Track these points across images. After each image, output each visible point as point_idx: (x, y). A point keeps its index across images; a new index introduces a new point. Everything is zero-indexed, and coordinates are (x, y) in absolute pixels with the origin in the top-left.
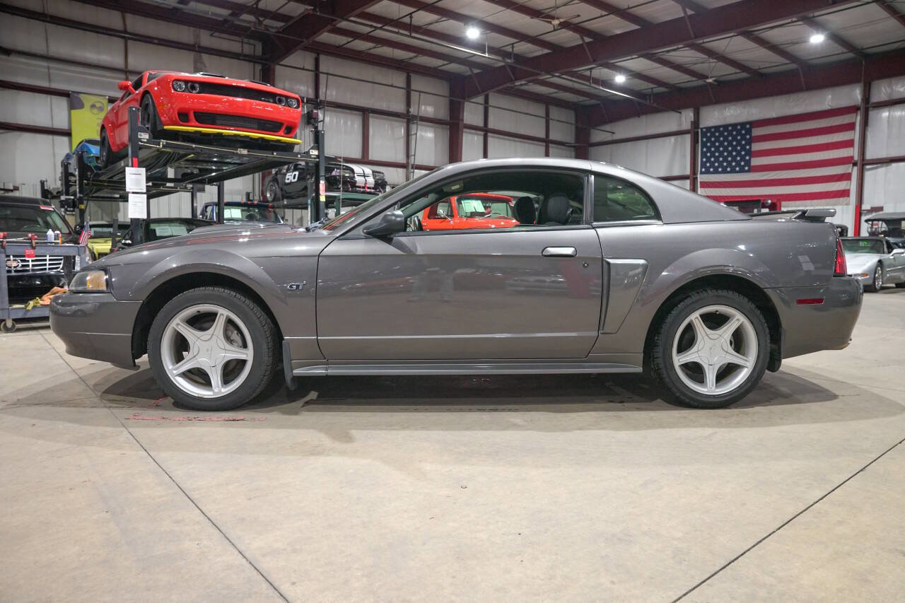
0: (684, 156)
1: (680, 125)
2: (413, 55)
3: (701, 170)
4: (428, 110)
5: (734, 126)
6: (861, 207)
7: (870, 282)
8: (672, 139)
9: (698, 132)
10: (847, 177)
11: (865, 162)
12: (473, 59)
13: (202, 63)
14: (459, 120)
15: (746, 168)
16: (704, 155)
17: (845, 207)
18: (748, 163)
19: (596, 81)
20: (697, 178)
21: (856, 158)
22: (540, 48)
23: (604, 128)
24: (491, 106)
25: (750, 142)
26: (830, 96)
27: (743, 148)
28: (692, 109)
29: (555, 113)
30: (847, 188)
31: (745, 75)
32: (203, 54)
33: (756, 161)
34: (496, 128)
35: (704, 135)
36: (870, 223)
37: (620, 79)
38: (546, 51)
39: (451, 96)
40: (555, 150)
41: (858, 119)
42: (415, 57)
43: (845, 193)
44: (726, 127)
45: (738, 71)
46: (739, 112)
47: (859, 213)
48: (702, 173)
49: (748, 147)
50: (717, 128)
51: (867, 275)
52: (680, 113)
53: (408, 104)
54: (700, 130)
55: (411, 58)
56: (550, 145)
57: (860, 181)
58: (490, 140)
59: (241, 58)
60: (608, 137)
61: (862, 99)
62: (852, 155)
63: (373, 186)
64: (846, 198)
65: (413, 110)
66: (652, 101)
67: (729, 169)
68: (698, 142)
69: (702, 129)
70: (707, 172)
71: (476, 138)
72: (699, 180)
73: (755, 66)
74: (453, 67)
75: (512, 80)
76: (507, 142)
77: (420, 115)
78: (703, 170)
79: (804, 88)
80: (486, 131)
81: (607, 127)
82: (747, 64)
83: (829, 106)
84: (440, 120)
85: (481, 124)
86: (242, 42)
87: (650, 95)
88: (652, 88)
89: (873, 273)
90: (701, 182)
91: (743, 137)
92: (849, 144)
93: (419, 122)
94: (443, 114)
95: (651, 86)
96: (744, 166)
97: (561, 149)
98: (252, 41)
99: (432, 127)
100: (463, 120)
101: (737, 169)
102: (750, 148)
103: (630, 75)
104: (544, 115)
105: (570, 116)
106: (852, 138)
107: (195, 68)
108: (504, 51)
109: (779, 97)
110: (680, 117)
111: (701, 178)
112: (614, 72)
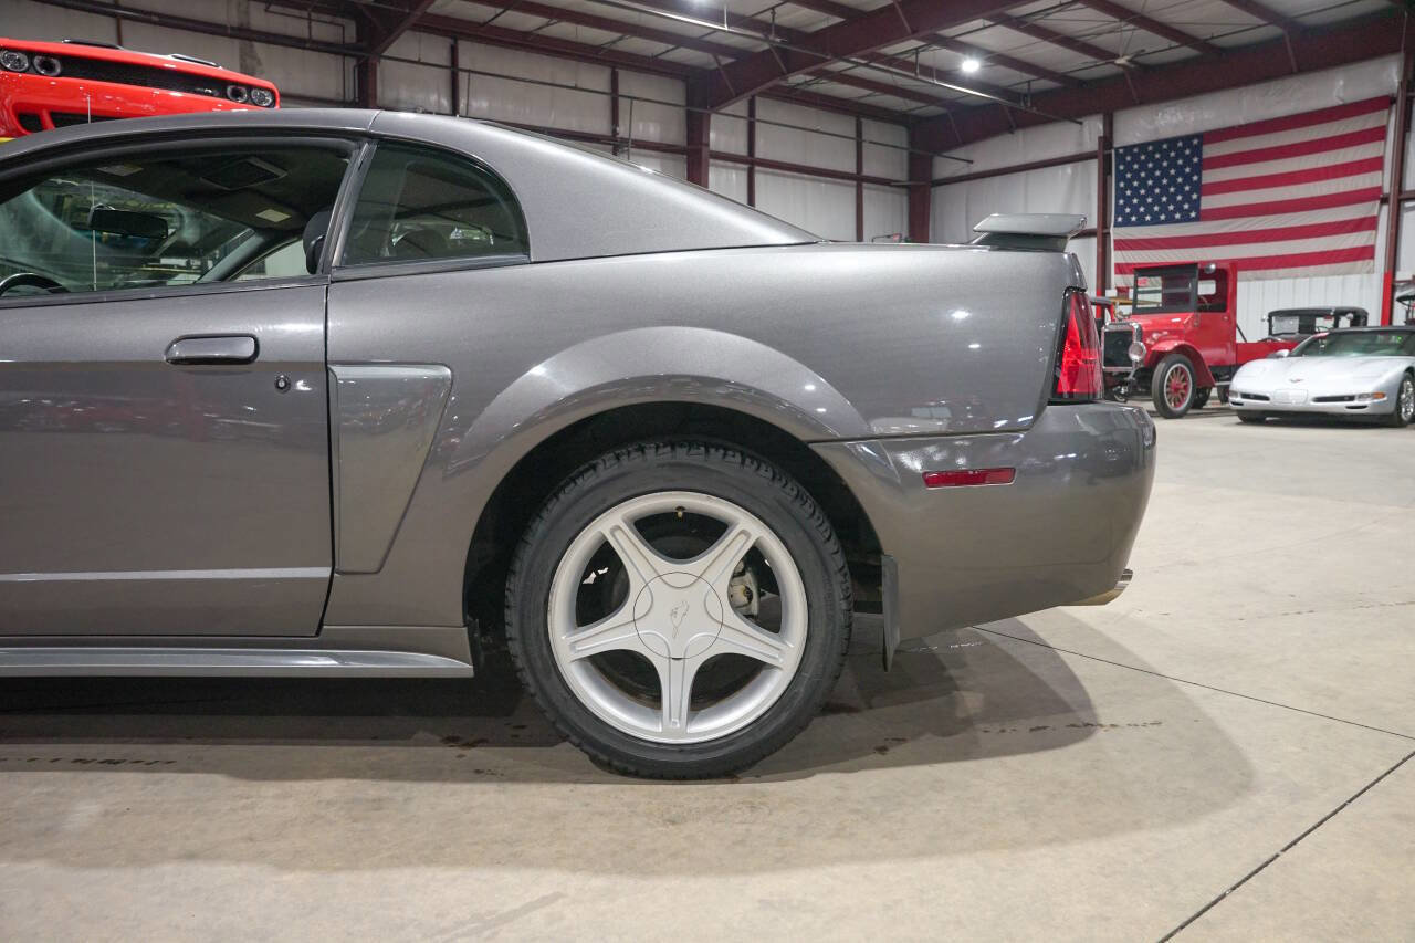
0: (1089, 197)
1: (1080, 144)
2: (617, 35)
3: (1116, 220)
4: (650, 130)
5: (1172, 142)
6: (1394, 275)
7: (1391, 409)
8: (1068, 169)
9: (1110, 155)
10: (1370, 224)
11: (1402, 197)
12: (714, 38)
13: (253, 57)
14: (701, 143)
15: (1193, 215)
16: (1120, 194)
17: (1365, 276)
18: (1196, 205)
19: (928, 71)
20: (1109, 234)
21: (1387, 190)
22: (826, 15)
23: (954, 153)
24: (759, 120)
25: (1198, 169)
26: (1341, 83)
27: (1187, 179)
28: (1101, 116)
29: (872, 130)
30: (1370, 243)
31: (1187, 52)
32: (256, 44)
33: (1208, 202)
34: (772, 156)
35: (1121, 159)
36: (1407, 302)
37: (971, 66)
38: (838, 20)
39: (688, 105)
40: (873, 193)
41: (1391, 121)
42: (621, 39)
43: (1366, 253)
44: (1157, 144)
45: (1174, 44)
46: (1180, 118)
47: (1390, 284)
48: (1117, 225)
49: (1195, 178)
50: (1143, 147)
51: (1383, 395)
52: (1081, 123)
53: (615, 120)
54: (1113, 152)
55: (614, 42)
56: (865, 184)
57: (1394, 231)
58: (759, 178)
59: (308, 45)
60: (962, 169)
61: (1401, 83)
62: (1380, 184)
64: (1367, 261)
65: (622, 131)
66: (1029, 104)
67: (1163, 217)
68: (1110, 173)
69: (1117, 150)
70: (1127, 223)
71: (734, 175)
72: (1112, 238)
73: (1202, 33)
74: (684, 55)
75: (783, 74)
76: (789, 181)
77: (633, 137)
78: (1120, 219)
79: (1295, 70)
80: (751, 163)
81: (961, 153)
82: (1189, 30)
83: (1339, 98)
84: (673, 146)
85: (743, 151)
86: (310, 19)
87: (1026, 95)
88: (1029, 82)
89: (1396, 391)
90: (1115, 241)
91: (1188, 161)
92: (1375, 164)
93: (633, 150)
94: (676, 135)
95: (1027, 76)
96: (1189, 211)
97: (884, 191)
98: (339, 20)
99: (656, 157)
100: (708, 145)
101: (1178, 216)
102: (1200, 179)
103: (988, 59)
104: (853, 135)
105: (899, 136)
106: (1380, 154)
107: (242, 66)
108: (761, 22)
109: (1251, 88)
110: (1081, 130)
111: (1115, 233)
112: (960, 54)
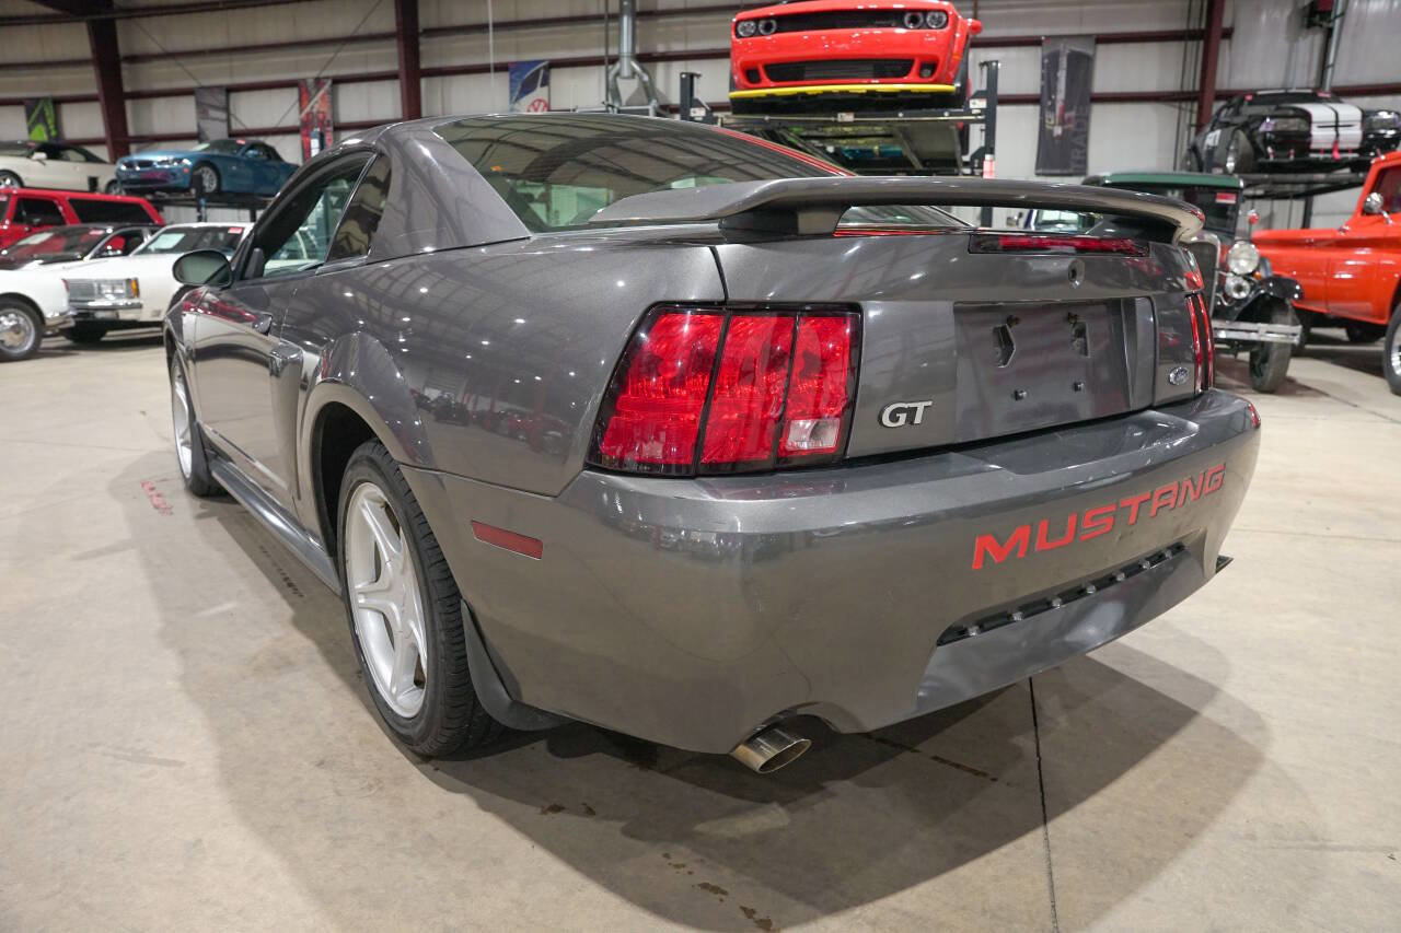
63: (1356, 146)
